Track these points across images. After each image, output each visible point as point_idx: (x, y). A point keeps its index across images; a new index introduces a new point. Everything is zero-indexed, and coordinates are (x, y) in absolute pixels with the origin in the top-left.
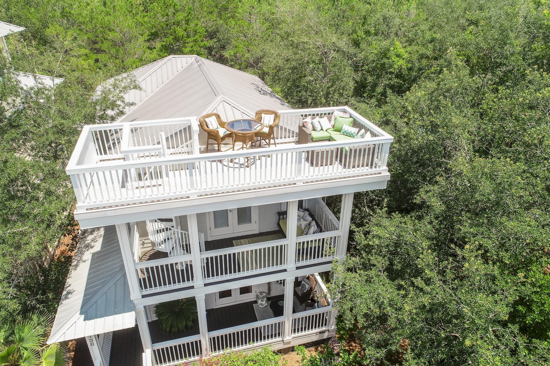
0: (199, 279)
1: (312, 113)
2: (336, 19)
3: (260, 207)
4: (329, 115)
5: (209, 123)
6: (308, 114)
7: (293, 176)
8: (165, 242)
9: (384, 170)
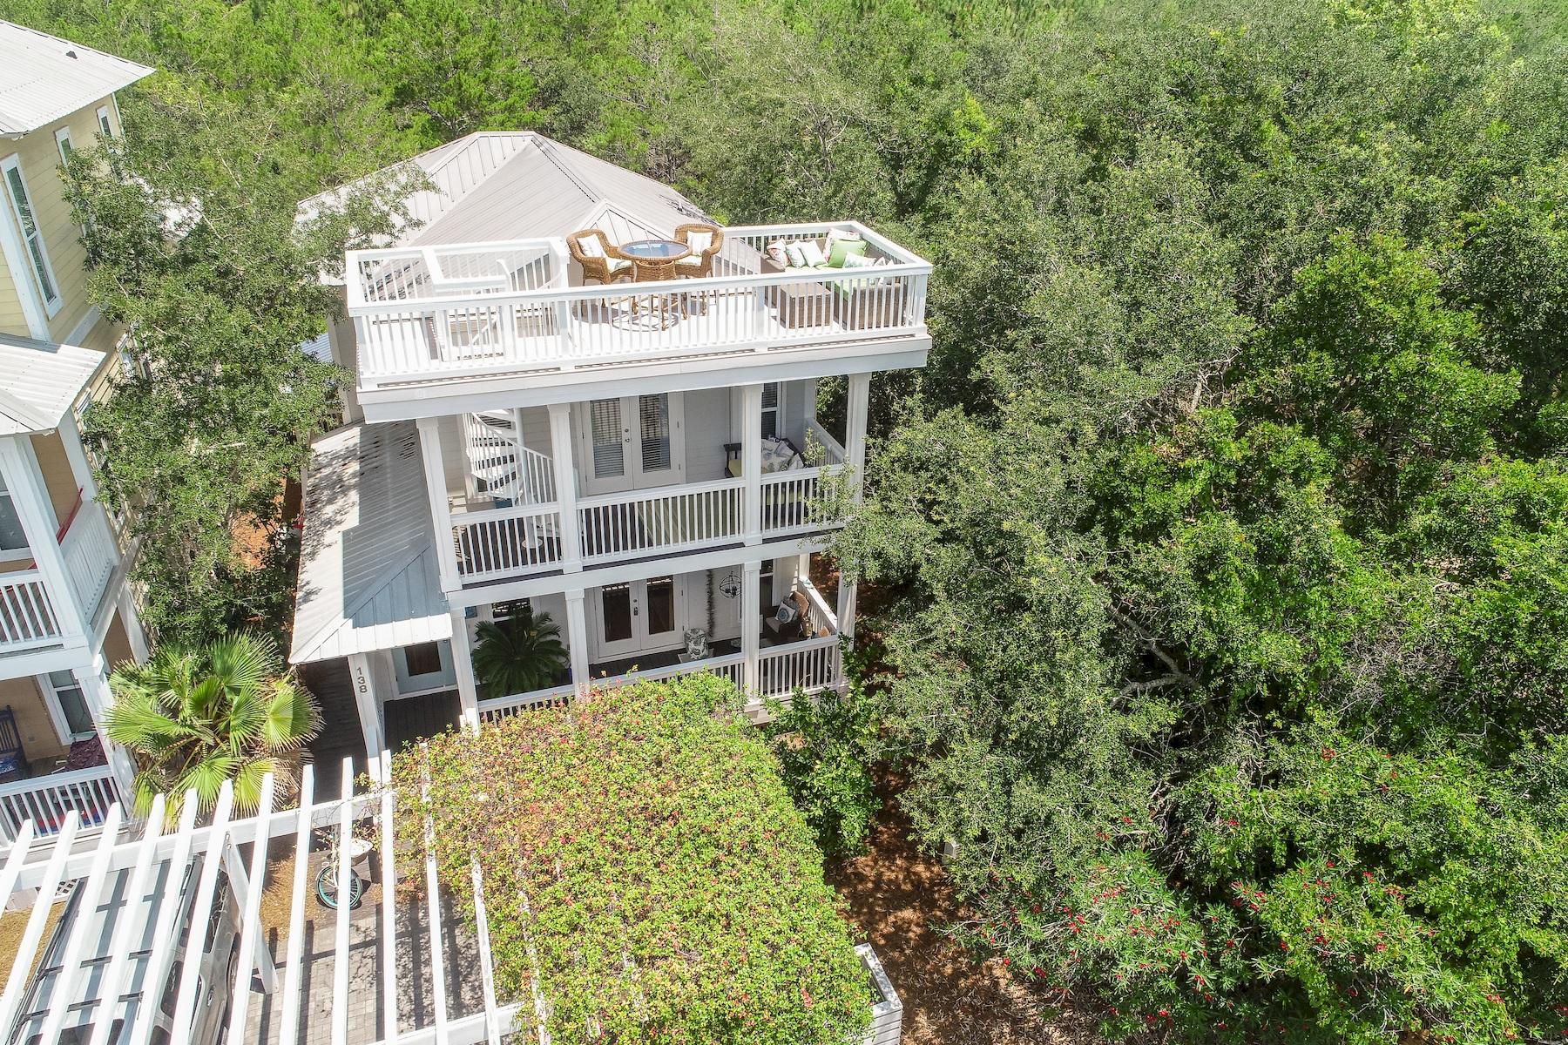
0: (572, 556)
1: (787, 234)
2: (845, 52)
3: (687, 396)
4: (821, 238)
5: (585, 248)
6: (778, 234)
7: (749, 335)
8: (508, 481)
9: (921, 329)
